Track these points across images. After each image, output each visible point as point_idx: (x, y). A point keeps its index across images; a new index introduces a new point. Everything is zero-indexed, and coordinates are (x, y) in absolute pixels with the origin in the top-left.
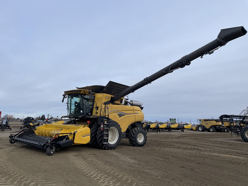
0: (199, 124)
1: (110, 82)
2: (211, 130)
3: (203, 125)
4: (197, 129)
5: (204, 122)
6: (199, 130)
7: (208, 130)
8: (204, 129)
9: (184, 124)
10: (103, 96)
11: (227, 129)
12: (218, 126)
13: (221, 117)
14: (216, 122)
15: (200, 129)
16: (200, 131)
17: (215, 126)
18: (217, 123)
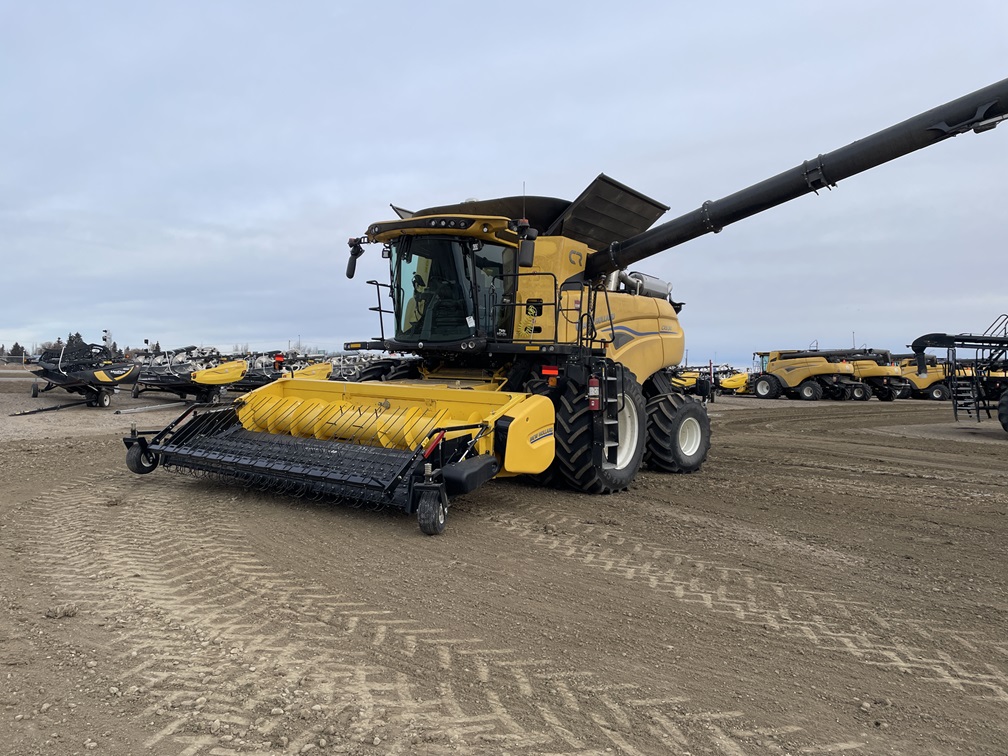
0: (758, 370)
1: (603, 181)
2: (807, 393)
3: (773, 373)
4: (750, 390)
5: (778, 361)
6: (756, 393)
7: (794, 394)
8: (780, 390)
9: (721, 372)
10: (558, 247)
11: (863, 388)
12: (835, 378)
13: (919, 345)
14: (829, 361)
15: (762, 390)
16: (760, 397)
17: (820, 378)
18: (833, 364)
